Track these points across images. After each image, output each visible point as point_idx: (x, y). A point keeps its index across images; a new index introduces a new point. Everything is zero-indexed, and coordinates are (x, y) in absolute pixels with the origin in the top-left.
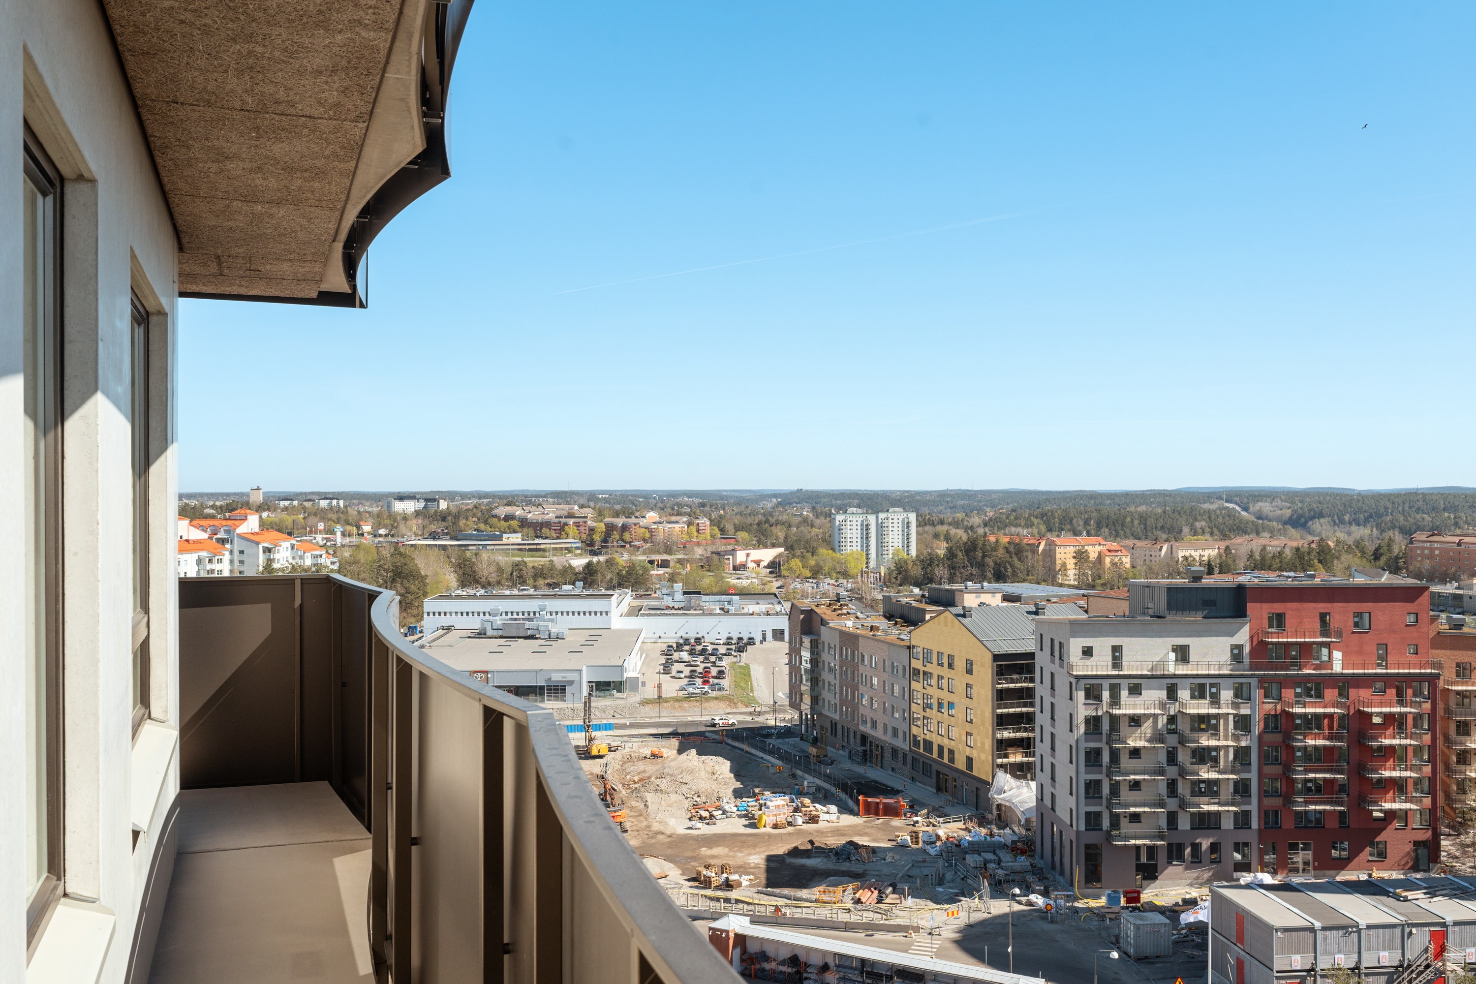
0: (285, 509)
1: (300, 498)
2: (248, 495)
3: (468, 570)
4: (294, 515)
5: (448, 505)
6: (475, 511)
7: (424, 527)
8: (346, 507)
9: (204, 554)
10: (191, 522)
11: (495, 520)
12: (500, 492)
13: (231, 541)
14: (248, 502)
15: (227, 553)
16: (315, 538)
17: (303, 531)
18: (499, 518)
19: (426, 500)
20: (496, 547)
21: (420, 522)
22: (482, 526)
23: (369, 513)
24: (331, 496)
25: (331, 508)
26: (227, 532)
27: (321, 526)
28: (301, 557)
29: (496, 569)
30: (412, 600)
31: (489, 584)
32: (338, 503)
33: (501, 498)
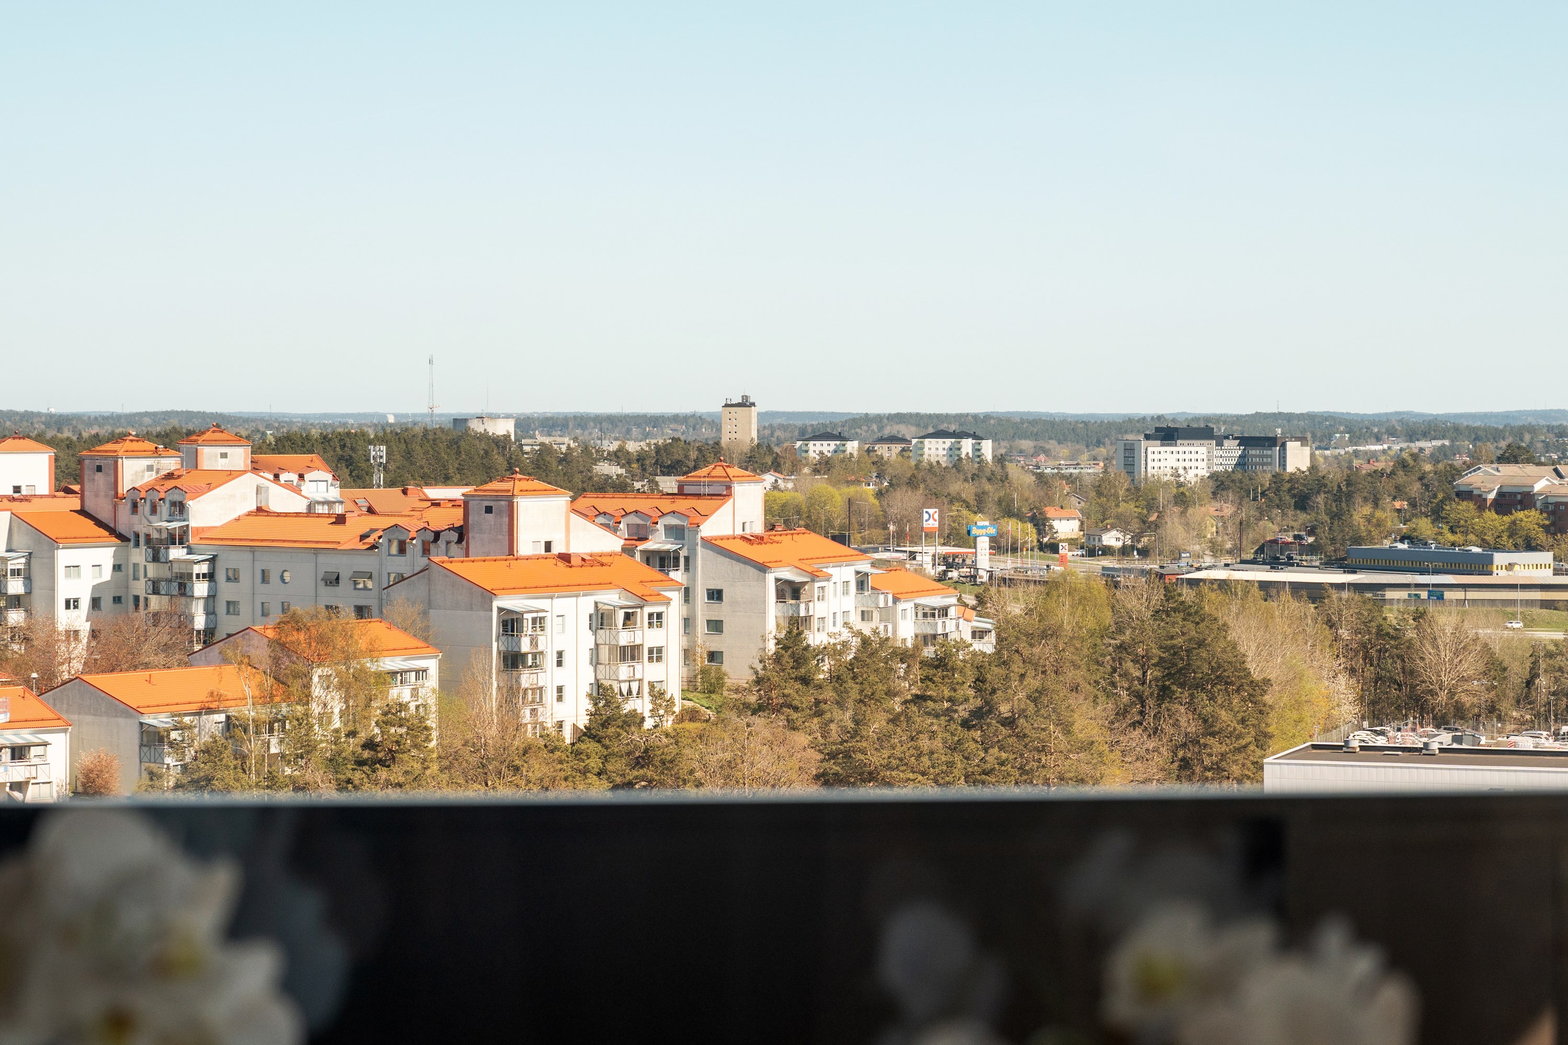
0: (824, 466)
1: (862, 431)
2: (714, 423)
3: (1394, 668)
4: (849, 483)
5: (1312, 455)
6: (1401, 477)
7: (1242, 526)
8: (1000, 460)
9: (611, 598)
10: (574, 499)
11: (1465, 508)
12: (1473, 416)
13: (687, 559)
14: (717, 443)
15: (676, 597)
16: (913, 556)
17: (877, 533)
18: (1479, 501)
19: (1245, 441)
20: (1472, 595)
21: (1228, 510)
22: (1424, 526)
23: (1070, 479)
24: (953, 428)
25: (957, 464)
26: (676, 532)
27: (931, 519)
28: (888, 615)
29: (1481, 667)
30: (1223, 756)
31: (1460, 712)
32: (977, 450)
33: (1477, 438)
